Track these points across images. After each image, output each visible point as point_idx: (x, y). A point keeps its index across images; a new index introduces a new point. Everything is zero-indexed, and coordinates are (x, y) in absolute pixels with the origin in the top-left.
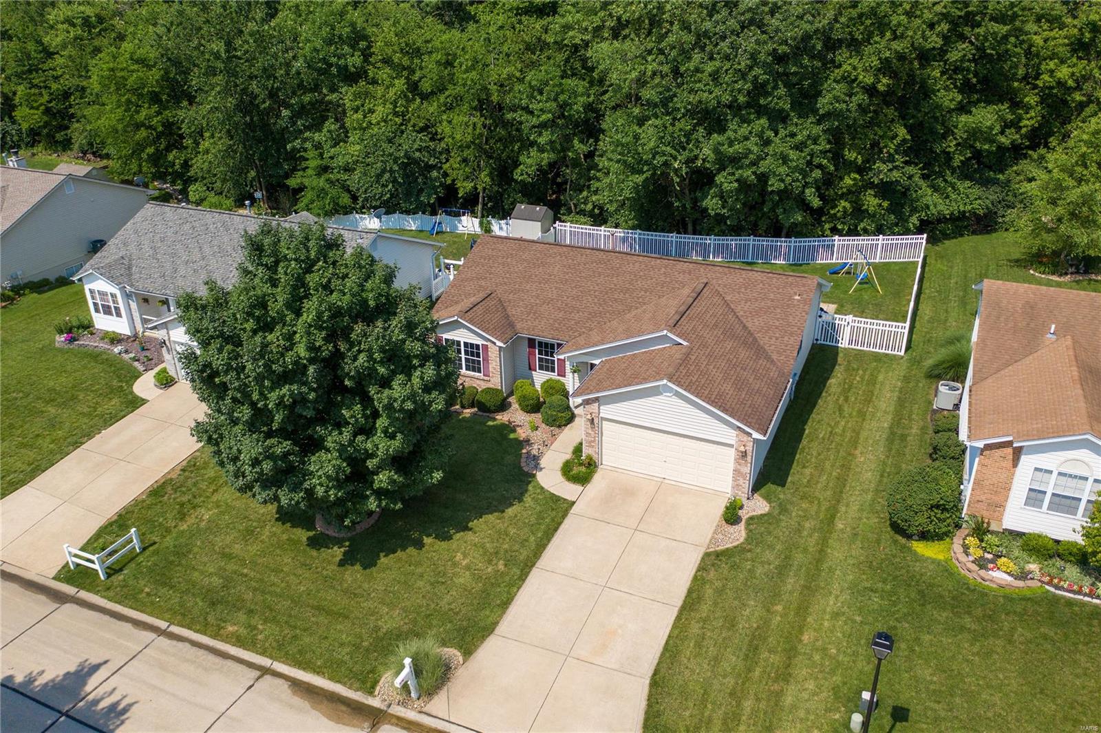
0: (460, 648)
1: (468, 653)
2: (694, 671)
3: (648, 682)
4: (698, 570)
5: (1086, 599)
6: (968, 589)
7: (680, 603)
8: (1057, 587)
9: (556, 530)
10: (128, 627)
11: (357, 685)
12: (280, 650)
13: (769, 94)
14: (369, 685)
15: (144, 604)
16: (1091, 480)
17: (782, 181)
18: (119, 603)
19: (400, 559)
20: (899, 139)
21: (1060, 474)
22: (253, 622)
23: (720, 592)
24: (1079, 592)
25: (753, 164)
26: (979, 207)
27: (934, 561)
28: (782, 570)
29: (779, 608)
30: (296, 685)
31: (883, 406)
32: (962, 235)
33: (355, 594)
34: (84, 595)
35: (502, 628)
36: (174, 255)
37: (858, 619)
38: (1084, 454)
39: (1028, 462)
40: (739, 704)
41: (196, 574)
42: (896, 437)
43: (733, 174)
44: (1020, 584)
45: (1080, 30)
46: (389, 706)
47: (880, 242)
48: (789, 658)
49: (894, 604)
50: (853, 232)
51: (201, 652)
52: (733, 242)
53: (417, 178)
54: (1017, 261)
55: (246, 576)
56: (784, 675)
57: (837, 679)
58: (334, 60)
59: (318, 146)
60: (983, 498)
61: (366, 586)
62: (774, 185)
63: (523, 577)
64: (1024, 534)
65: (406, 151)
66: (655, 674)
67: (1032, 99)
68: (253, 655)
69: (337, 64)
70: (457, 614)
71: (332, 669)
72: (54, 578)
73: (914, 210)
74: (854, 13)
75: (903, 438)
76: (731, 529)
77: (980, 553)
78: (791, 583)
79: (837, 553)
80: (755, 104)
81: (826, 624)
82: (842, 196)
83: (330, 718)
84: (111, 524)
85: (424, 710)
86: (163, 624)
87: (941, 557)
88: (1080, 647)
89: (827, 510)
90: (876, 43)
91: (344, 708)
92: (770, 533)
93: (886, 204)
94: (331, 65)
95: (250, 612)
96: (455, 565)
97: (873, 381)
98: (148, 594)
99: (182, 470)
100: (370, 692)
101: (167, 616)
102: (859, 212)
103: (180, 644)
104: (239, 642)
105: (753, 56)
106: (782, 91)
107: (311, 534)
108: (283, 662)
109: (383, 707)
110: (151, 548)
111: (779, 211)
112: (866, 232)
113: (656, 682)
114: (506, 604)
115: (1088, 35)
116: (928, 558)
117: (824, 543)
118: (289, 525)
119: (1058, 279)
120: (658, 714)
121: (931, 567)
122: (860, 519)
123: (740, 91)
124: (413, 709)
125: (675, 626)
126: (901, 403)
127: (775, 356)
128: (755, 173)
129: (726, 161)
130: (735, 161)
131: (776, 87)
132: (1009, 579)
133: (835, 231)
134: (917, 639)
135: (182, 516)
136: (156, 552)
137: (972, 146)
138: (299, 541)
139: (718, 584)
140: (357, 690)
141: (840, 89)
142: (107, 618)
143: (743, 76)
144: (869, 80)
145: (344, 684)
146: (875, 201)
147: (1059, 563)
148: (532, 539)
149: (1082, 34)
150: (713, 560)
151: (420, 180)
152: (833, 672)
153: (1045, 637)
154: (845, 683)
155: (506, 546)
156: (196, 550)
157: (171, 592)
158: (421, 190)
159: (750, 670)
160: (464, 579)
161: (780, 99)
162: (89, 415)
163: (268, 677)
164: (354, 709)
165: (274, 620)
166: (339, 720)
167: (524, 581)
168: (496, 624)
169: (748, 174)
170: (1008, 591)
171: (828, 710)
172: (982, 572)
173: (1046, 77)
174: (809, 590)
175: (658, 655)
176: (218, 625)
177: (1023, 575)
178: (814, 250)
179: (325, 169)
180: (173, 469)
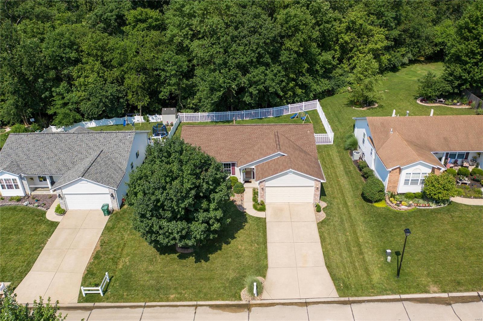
0: (261, 276)
1: (264, 277)
2: (336, 259)
3: (325, 267)
4: (318, 230)
5: (428, 208)
6: (397, 213)
7: (320, 241)
8: (420, 207)
9: (266, 229)
10: (128, 309)
11: (234, 299)
12: (196, 297)
13: (264, 57)
14: (238, 297)
15: (128, 299)
16: (421, 174)
17: (274, 88)
18: (117, 302)
19: (219, 254)
20: (306, 68)
21: (413, 174)
22: (179, 291)
23: (329, 234)
24: (425, 206)
25: (262, 83)
26: (329, 87)
27: (383, 208)
28: (342, 221)
29: (348, 234)
30: (211, 306)
31: (338, 163)
32: (325, 98)
33: (211, 270)
34: (97, 304)
35: (270, 264)
36: (39, 156)
37: (371, 230)
38: (419, 167)
39: (404, 172)
40: (354, 265)
41: (142, 282)
42: (348, 173)
43: (256, 88)
44: (410, 208)
45: (349, 23)
46: (249, 301)
47: (304, 104)
48: (360, 248)
49: (379, 223)
50: (293, 102)
51: (166, 308)
52: (252, 112)
53: (114, 103)
54: (347, 104)
55: (163, 276)
56: (361, 253)
57: (376, 249)
58: (64, 55)
59: (59, 94)
60: (391, 185)
61: (213, 266)
62: (271, 90)
63: (266, 247)
64: (405, 193)
65: (111, 93)
66: (326, 264)
67: (337, 48)
68: (188, 302)
69: (66, 57)
70: (252, 265)
71: (220, 296)
72: (78, 303)
73: (311, 91)
74: (287, 26)
75: (350, 172)
76: (320, 213)
77: (396, 202)
78: (347, 225)
79: (353, 213)
80: (259, 61)
81: (363, 234)
82: (289, 90)
83: (231, 312)
84: (87, 275)
85: (262, 299)
86: (143, 304)
87: (384, 206)
88: (433, 221)
89: (343, 200)
90: (297, 36)
91: (234, 308)
92: (332, 212)
93: (304, 91)
94: (63, 58)
95: (175, 288)
96: (240, 250)
97: (329, 155)
98: (127, 295)
99: (100, 246)
100: (241, 300)
101: (142, 300)
102: (295, 95)
103: (155, 308)
104: (179, 300)
105: (258, 44)
106: (267, 56)
107: (178, 254)
108: (201, 301)
109: (247, 303)
110: (113, 279)
111: (270, 98)
112: (297, 102)
113: (328, 267)
114: (266, 257)
115: (351, 25)
116: (381, 207)
117: (348, 210)
118: (167, 254)
119: (362, 109)
120: (335, 275)
121: (383, 209)
122: (354, 200)
123: (253, 57)
124: (258, 300)
125: (323, 248)
126: (342, 160)
127: (311, 154)
128: (263, 87)
129: (251, 83)
130: (256, 83)
131: (265, 55)
132: (407, 207)
133: (288, 103)
134: (391, 231)
135: (116, 264)
136: (116, 280)
137: (324, 67)
138: (174, 259)
139: (327, 232)
140: (235, 300)
141: (286, 53)
142: (116, 309)
143: (254, 51)
144: (297, 49)
145: (229, 300)
146: (300, 91)
147: (417, 200)
148: (260, 234)
149: (349, 24)
150: (321, 225)
151: (116, 104)
152: (374, 248)
153: (423, 221)
154: (379, 250)
155: (253, 239)
156: (134, 274)
157: (136, 291)
158: (117, 108)
159: (352, 255)
160: (247, 253)
161: (267, 59)
162: (35, 234)
163: (199, 308)
164: (238, 307)
165: (187, 288)
166: (235, 312)
167: (267, 248)
168: (267, 265)
169: (261, 87)
170: (408, 211)
171: (379, 259)
172: (399, 207)
173: (341, 40)
174: (353, 225)
175: (323, 258)
176: (166, 297)
177: (410, 206)
178: (282, 110)
179: (65, 104)
180: (96, 247)
